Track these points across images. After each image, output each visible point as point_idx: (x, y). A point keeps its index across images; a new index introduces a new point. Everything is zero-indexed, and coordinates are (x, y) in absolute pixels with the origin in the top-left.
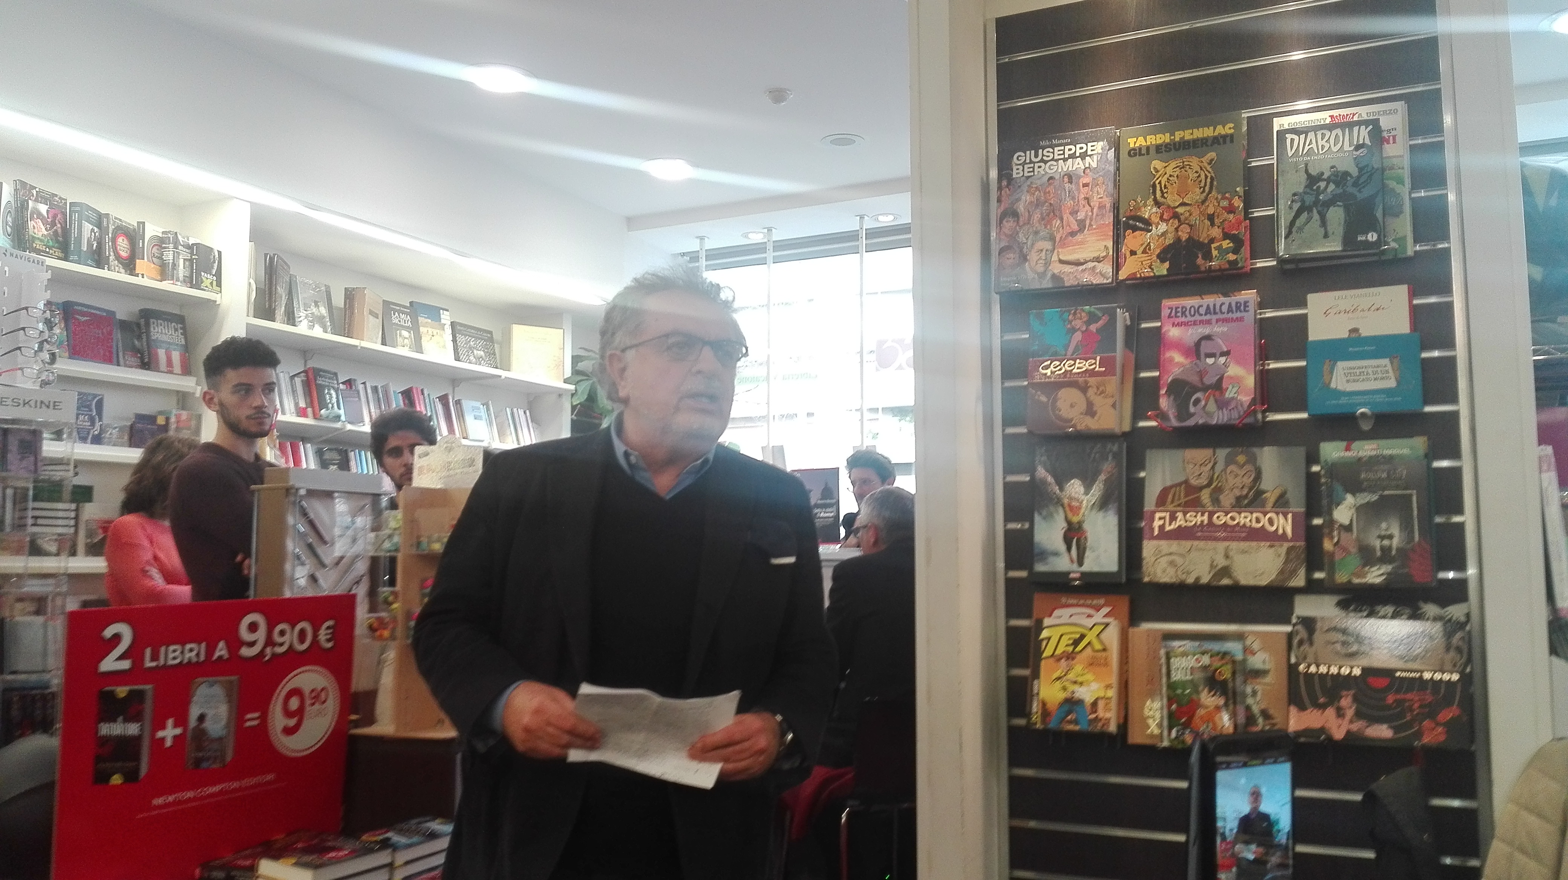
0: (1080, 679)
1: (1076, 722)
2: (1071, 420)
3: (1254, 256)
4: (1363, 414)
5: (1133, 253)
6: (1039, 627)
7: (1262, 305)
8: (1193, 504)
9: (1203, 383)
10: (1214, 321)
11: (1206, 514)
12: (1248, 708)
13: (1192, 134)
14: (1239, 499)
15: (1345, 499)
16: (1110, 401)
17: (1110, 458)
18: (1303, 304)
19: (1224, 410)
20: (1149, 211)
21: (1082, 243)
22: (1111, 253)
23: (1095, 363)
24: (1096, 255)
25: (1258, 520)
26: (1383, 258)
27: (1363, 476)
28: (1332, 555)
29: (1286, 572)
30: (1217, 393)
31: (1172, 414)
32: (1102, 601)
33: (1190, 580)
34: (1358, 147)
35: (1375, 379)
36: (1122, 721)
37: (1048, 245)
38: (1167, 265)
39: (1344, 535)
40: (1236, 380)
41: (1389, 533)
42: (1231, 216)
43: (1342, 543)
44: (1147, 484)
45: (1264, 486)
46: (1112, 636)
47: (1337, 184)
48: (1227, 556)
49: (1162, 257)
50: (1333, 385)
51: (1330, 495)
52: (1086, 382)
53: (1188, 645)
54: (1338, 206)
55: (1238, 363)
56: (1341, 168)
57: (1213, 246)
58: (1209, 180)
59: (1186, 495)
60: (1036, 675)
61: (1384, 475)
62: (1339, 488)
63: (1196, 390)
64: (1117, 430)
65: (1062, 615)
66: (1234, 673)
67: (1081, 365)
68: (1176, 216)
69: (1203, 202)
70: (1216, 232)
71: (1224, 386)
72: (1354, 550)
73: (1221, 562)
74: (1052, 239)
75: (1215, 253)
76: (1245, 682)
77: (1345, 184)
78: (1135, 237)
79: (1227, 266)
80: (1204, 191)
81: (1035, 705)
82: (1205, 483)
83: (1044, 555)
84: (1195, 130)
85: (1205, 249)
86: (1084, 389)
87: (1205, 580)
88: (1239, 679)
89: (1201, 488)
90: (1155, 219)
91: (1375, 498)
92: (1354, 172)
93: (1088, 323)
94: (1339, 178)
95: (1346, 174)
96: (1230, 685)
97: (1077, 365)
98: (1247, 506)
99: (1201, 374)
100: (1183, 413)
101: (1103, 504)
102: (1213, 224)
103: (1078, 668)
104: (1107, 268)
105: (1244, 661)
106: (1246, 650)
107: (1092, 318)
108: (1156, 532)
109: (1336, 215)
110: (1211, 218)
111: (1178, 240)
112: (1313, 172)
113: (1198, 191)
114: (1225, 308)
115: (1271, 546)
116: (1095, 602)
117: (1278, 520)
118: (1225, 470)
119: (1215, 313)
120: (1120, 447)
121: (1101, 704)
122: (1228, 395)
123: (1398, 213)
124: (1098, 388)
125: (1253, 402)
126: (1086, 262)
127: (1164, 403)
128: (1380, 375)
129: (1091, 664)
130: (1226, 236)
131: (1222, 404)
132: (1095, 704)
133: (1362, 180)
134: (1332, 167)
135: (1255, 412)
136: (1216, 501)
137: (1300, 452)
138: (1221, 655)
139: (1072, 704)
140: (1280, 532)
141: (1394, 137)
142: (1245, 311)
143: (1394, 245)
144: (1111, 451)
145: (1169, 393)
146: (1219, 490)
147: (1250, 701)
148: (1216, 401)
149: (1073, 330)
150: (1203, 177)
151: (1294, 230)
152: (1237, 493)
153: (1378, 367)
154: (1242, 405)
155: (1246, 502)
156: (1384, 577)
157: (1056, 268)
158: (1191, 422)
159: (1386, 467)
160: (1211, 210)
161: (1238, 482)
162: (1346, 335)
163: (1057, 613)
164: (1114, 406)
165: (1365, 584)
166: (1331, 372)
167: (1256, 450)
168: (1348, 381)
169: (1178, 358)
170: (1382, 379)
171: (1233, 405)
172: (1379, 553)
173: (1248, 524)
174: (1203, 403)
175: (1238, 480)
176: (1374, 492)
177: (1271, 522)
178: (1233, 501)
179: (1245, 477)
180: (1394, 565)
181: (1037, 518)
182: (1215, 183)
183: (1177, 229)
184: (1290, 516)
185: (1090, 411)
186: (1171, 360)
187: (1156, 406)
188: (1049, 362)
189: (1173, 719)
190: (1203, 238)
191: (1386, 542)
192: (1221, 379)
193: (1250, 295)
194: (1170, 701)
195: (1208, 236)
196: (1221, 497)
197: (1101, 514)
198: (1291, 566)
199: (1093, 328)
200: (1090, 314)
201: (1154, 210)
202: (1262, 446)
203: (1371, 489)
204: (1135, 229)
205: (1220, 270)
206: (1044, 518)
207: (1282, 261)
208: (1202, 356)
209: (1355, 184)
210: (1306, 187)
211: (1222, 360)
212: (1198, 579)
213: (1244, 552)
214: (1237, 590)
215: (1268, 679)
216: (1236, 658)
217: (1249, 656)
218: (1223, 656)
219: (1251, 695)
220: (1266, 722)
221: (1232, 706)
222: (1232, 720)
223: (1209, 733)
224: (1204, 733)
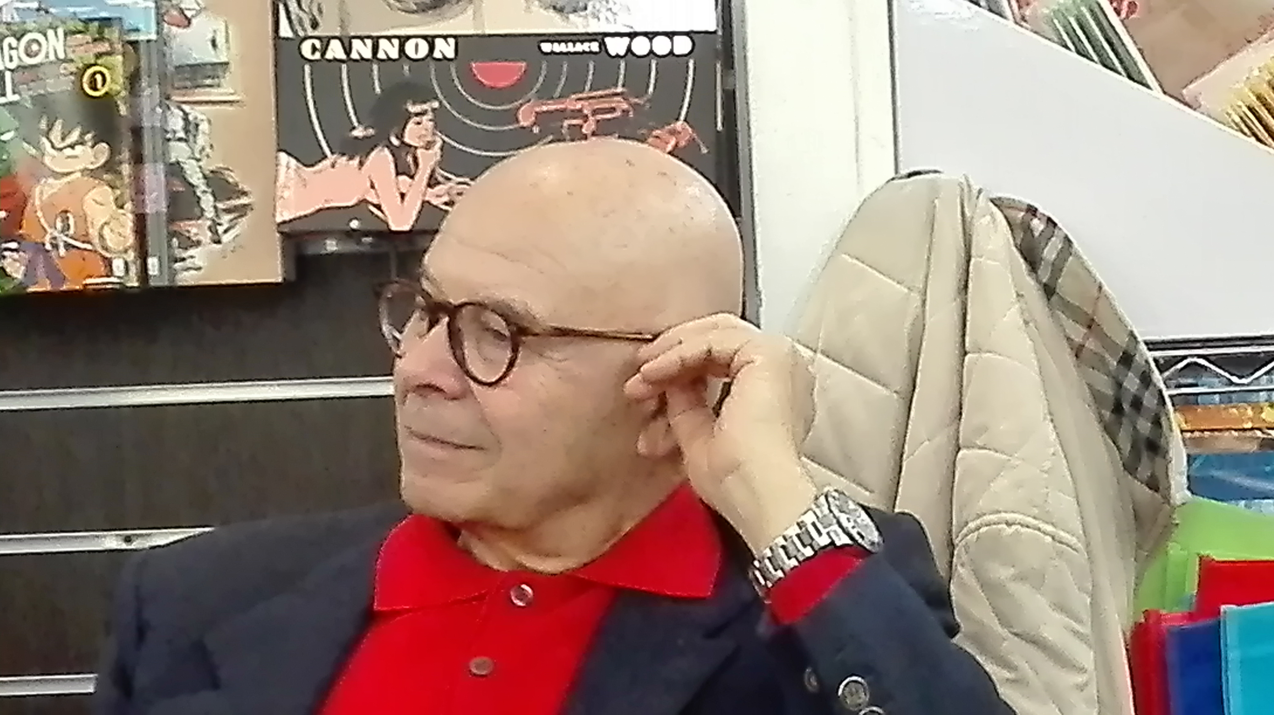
12: (174, 170)
76: (165, 99)
96: (123, 110)
106: (167, 13)
138: (95, 27)
147: (178, 152)
215: (225, 89)
216: (142, 37)
217: (174, 29)
218: (100, 31)
219: (181, 134)
220: (220, 206)
221: (126, 169)
222: (129, 206)
223: (68, 246)
224: (55, 246)
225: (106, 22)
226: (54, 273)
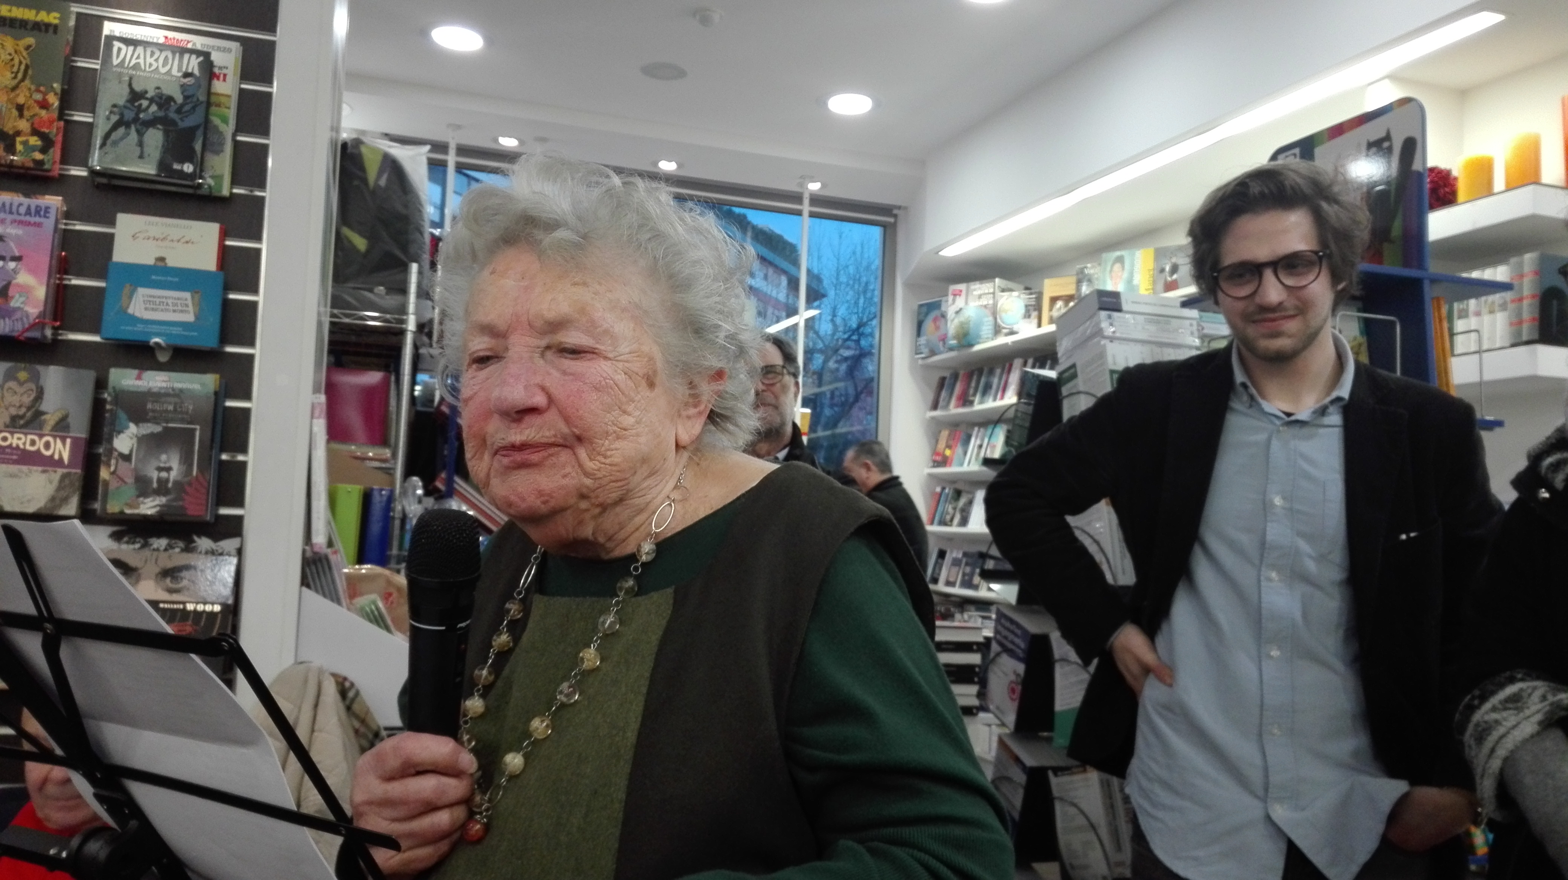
3: (65, 160)
4: (157, 344)
7: (68, 215)
10: (8, 221)
13: (10, 11)
14: (14, 419)
15: (127, 427)
18: (112, 223)
25: (33, 443)
26: (199, 192)
27: (149, 406)
28: (106, 483)
29: (58, 499)
34: (187, 75)
35: (174, 311)
39: (123, 465)
40: (25, 290)
41: (167, 465)
42: (43, 113)
43: (119, 472)
45: (44, 407)
47: (160, 106)
50: (130, 311)
51: (113, 423)
54: (158, 129)
55: (33, 271)
56: (167, 91)
57: (18, 139)
58: (23, 67)
61: (171, 408)
62: (122, 415)
69: (14, 89)
70: (24, 125)
71: (11, 292)
72: (130, 480)
75: (19, 147)
77: (167, 109)
79: (31, 165)
80: (15, 77)
84: (14, 9)
85: (9, 141)
91: (158, 429)
92: (179, 99)
94: (163, 101)
95: (170, 99)
102: (21, 116)
109: (155, 138)
110: (20, 108)
112: (138, 88)
113: (9, 75)
114: (23, 210)
115: (44, 472)
117: (55, 444)
118: (3, 386)
119: (11, 213)
122: (13, 304)
123: (218, 151)
128: (180, 308)
130: (35, 132)
131: (6, 313)
133: (187, 108)
134: (158, 88)
135: (44, 327)
137: (89, 377)
140: (56, 457)
141: (225, 75)
142: (45, 217)
143: (210, 181)
150: (16, 61)
151: (109, 142)
152: (13, 411)
153: (178, 299)
154: (27, 316)
155: (22, 422)
156: (158, 509)
159: (172, 400)
160: (21, 100)
161: (15, 400)
162: (151, 261)
165: (138, 515)
166: (130, 298)
167: (40, 368)
168: (146, 309)
170: (182, 311)
171: (18, 315)
172: (155, 485)
173: (22, 446)
175: (16, 398)
176: (158, 424)
177: (47, 446)
178: (7, 420)
179: (26, 396)
180: (169, 497)
182: (30, 72)
184: (68, 441)
191: (164, 474)
193: (54, 201)
195: (14, 127)
198: (63, 494)
203: (155, 421)
205: (23, 167)
207: (93, 173)
209: (179, 111)
210: (128, 101)
211: (12, 265)
213: (12, 476)
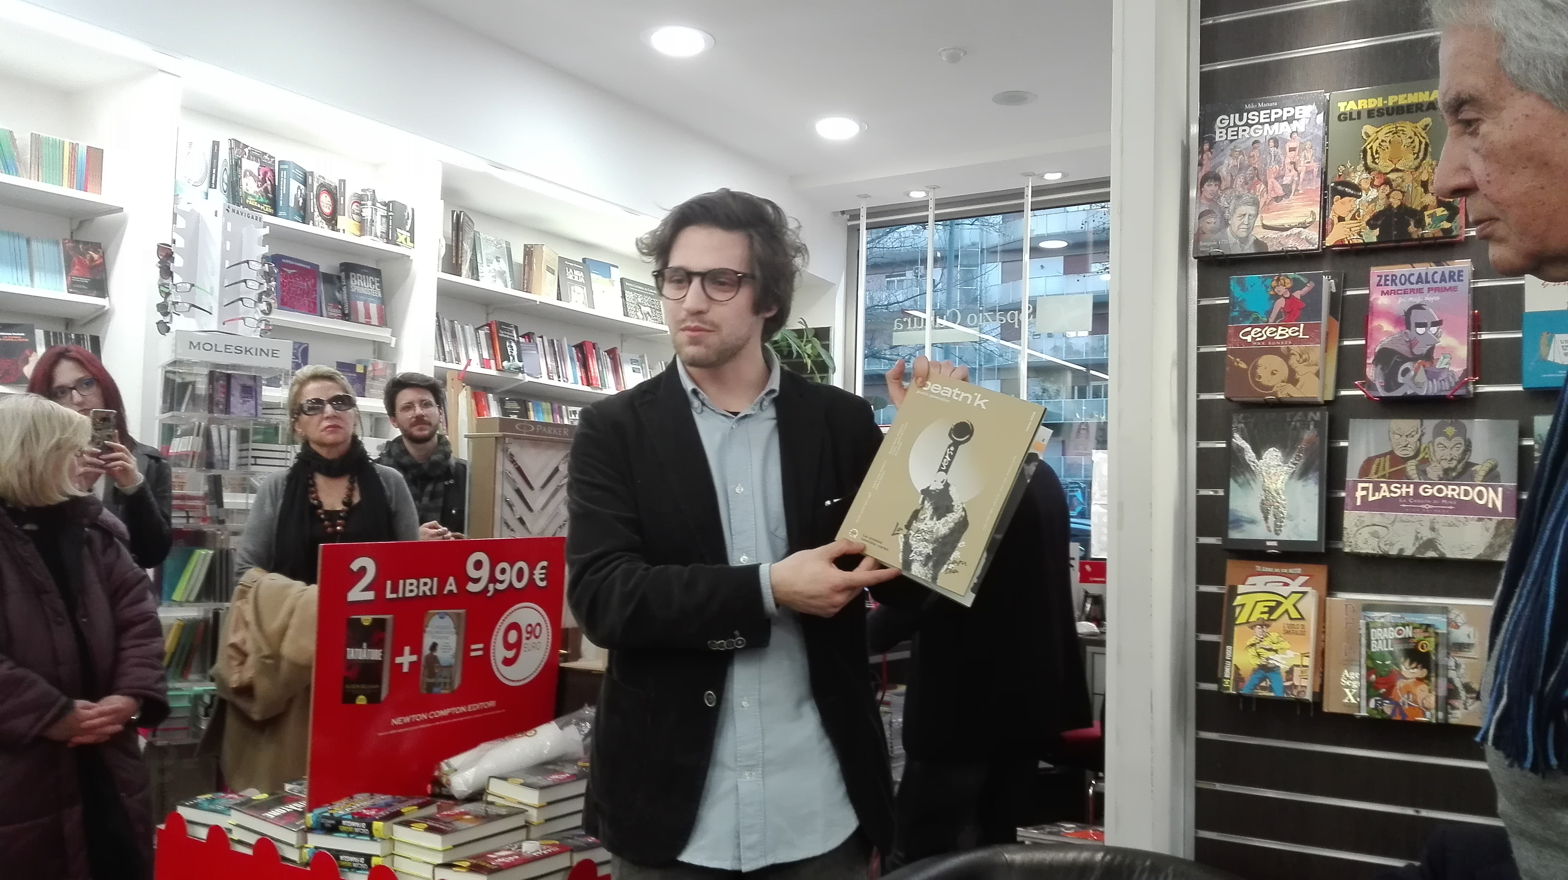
0: (1274, 647)
1: (1270, 689)
2: (1272, 387)
5: (1341, 219)
6: (1233, 593)
7: (1476, 275)
8: (1399, 476)
9: (1412, 353)
10: (1425, 290)
11: (1412, 486)
12: (1450, 681)
13: (1406, 99)
14: (1447, 471)
16: (1314, 369)
17: (1312, 427)
19: (1435, 381)
20: (1359, 177)
21: (1288, 208)
22: (1318, 219)
23: (1299, 331)
24: (1302, 220)
25: (1466, 493)
29: (1493, 546)
30: (1428, 364)
31: (1379, 383)
32: (1298, 570)
33: (1394, 552)
36: (1317, 690)
37: (1251, 210)
38: (1377, 232)
40: (1448, 352)
44: (1350, 453)
45: (1472, 460)
46: (1309, 605)
48: (1433, 529)
49: (1372, 224)
50: (1550, 358)
52: (1289, 349)
53: (1390, 616)
55: (1452, 333)
57: (1426, 213)
58: (1423, 146)
59: (1391, 466)
60: (1229, 641)
63: (1406, 359)
64: (1320, 400)
65: (1257, 582)
66: (1437, 646)
67: (1283, 332)
68: (1387, 182)
69: (1417, 168)
70: (1429, 199)
71: (1435, 356)
73: (1427, 535)
74: (1256, 203)
75: (1428, 220)
76: (1448, 654)
78: (1343, 203)
79: (1441, 234)
80: (1417, 157)
81: (1227, 670)
82: (1412, 454)
83: (1239, 522)
84: (1410, 95)
85: (1418, 216)
86: (1286, 357)
87: (1408, 552)
88: (1442, 652)
89: (1406, 460)
90: (1365, 185)
93: (1292, 290)
96: (1433, 658)
97: (1280, 332)
98: (1454, 479)
99: (1411, 344)
100: (1391, 382)
101: (1303, 473)
102: (1426, 191)
103: (1274, 636)
104: (1313, 234)
105: (1448, 633)
106: (1451, 623)
107: (1297, 285)
108: (1359, 503)
110: (1425, 185)
111: (1389, 207)
113: (1412, 157)
114: (1437, 277)
115: (1480, 520)
116: (1291, 571)
117: (1488, 493)
118: (1432, 442)
119: (1427, 282)
120: (1322, 416)
121: (1297, 671)
122: (1438, 366)
124: (1301, 356)
125: (1465, 373)
126: (1291, 228)
127: (1372, 372)
129: (1288, 632)
130: (1440, 204)
131: (1432, 375)
132: (1290, 672)
135: (1467, 383)
136: (1423, 473)
137: (1513, 425)
138: (1424, 627)
139: (1266, 670)
140: (1490, 506)
142: (1459, 280)
144: (1313, 419)
145: (1376, 362)
146: (1426, 461)
147: (1452, 674)
148: (1426, 371)
149: (1276, 297)
150: (1417, 143)
152: (1446, 465)
154: (1453, 376)
155: (1454, 474)
157: (1259, 233)
158: (1398, 393)
160: (1424, 177)
161: (1447, 454)
163: (1251, 580)
164: (1317, 374)
166: (1549, 345)
167: (1466, 422)
168: (1565, 355)
169: (1387, 326)
171: (1444, 376)
173: (1457, 497)
174: (1412, 373)
175: (1447, 451)
177: (1480, 495)
178: (1441, 473)
179: (1455, 449)
181: (1233, 485)
182: (1430, 149)
183: (1388, 196)
185: (1292, 379)
186: (1380, 328)
187: (1363, 376)
188: (1249, 329)
189: (1372, 689)
190: (1416, 205)
192: (1432, 349)
193: (1464, 265)
194: (1370, 671)
195: (1422, 202)
196: (1428, 469)
197: (1300, 483)
198: (1500, 540)
199: (1297, 294)
200: (1294, 280)
201: (1365, 175)
202: (1472, 417)
204: (1343, 195)
206: (1241, 486)
208: (1413, 325)
211: (1434, 330)
212: (1401, 550)
213: (1451, 525)
214: (1443, 564)
215: (1472, 653)
216: (1439, 631)
217: (1453, 630)
218: (1426, 629)
219: (1454, 668)
220: (1468, 696)
221: (1433, 679)
222: (1434, 693)
223: (1409, 704)
224: (1404, 704)
225: (1428, 626)
226: (1402, 713)
